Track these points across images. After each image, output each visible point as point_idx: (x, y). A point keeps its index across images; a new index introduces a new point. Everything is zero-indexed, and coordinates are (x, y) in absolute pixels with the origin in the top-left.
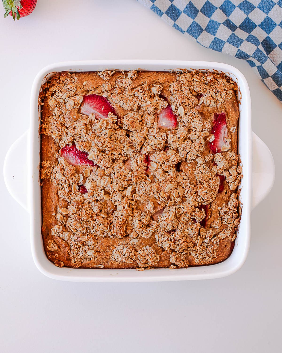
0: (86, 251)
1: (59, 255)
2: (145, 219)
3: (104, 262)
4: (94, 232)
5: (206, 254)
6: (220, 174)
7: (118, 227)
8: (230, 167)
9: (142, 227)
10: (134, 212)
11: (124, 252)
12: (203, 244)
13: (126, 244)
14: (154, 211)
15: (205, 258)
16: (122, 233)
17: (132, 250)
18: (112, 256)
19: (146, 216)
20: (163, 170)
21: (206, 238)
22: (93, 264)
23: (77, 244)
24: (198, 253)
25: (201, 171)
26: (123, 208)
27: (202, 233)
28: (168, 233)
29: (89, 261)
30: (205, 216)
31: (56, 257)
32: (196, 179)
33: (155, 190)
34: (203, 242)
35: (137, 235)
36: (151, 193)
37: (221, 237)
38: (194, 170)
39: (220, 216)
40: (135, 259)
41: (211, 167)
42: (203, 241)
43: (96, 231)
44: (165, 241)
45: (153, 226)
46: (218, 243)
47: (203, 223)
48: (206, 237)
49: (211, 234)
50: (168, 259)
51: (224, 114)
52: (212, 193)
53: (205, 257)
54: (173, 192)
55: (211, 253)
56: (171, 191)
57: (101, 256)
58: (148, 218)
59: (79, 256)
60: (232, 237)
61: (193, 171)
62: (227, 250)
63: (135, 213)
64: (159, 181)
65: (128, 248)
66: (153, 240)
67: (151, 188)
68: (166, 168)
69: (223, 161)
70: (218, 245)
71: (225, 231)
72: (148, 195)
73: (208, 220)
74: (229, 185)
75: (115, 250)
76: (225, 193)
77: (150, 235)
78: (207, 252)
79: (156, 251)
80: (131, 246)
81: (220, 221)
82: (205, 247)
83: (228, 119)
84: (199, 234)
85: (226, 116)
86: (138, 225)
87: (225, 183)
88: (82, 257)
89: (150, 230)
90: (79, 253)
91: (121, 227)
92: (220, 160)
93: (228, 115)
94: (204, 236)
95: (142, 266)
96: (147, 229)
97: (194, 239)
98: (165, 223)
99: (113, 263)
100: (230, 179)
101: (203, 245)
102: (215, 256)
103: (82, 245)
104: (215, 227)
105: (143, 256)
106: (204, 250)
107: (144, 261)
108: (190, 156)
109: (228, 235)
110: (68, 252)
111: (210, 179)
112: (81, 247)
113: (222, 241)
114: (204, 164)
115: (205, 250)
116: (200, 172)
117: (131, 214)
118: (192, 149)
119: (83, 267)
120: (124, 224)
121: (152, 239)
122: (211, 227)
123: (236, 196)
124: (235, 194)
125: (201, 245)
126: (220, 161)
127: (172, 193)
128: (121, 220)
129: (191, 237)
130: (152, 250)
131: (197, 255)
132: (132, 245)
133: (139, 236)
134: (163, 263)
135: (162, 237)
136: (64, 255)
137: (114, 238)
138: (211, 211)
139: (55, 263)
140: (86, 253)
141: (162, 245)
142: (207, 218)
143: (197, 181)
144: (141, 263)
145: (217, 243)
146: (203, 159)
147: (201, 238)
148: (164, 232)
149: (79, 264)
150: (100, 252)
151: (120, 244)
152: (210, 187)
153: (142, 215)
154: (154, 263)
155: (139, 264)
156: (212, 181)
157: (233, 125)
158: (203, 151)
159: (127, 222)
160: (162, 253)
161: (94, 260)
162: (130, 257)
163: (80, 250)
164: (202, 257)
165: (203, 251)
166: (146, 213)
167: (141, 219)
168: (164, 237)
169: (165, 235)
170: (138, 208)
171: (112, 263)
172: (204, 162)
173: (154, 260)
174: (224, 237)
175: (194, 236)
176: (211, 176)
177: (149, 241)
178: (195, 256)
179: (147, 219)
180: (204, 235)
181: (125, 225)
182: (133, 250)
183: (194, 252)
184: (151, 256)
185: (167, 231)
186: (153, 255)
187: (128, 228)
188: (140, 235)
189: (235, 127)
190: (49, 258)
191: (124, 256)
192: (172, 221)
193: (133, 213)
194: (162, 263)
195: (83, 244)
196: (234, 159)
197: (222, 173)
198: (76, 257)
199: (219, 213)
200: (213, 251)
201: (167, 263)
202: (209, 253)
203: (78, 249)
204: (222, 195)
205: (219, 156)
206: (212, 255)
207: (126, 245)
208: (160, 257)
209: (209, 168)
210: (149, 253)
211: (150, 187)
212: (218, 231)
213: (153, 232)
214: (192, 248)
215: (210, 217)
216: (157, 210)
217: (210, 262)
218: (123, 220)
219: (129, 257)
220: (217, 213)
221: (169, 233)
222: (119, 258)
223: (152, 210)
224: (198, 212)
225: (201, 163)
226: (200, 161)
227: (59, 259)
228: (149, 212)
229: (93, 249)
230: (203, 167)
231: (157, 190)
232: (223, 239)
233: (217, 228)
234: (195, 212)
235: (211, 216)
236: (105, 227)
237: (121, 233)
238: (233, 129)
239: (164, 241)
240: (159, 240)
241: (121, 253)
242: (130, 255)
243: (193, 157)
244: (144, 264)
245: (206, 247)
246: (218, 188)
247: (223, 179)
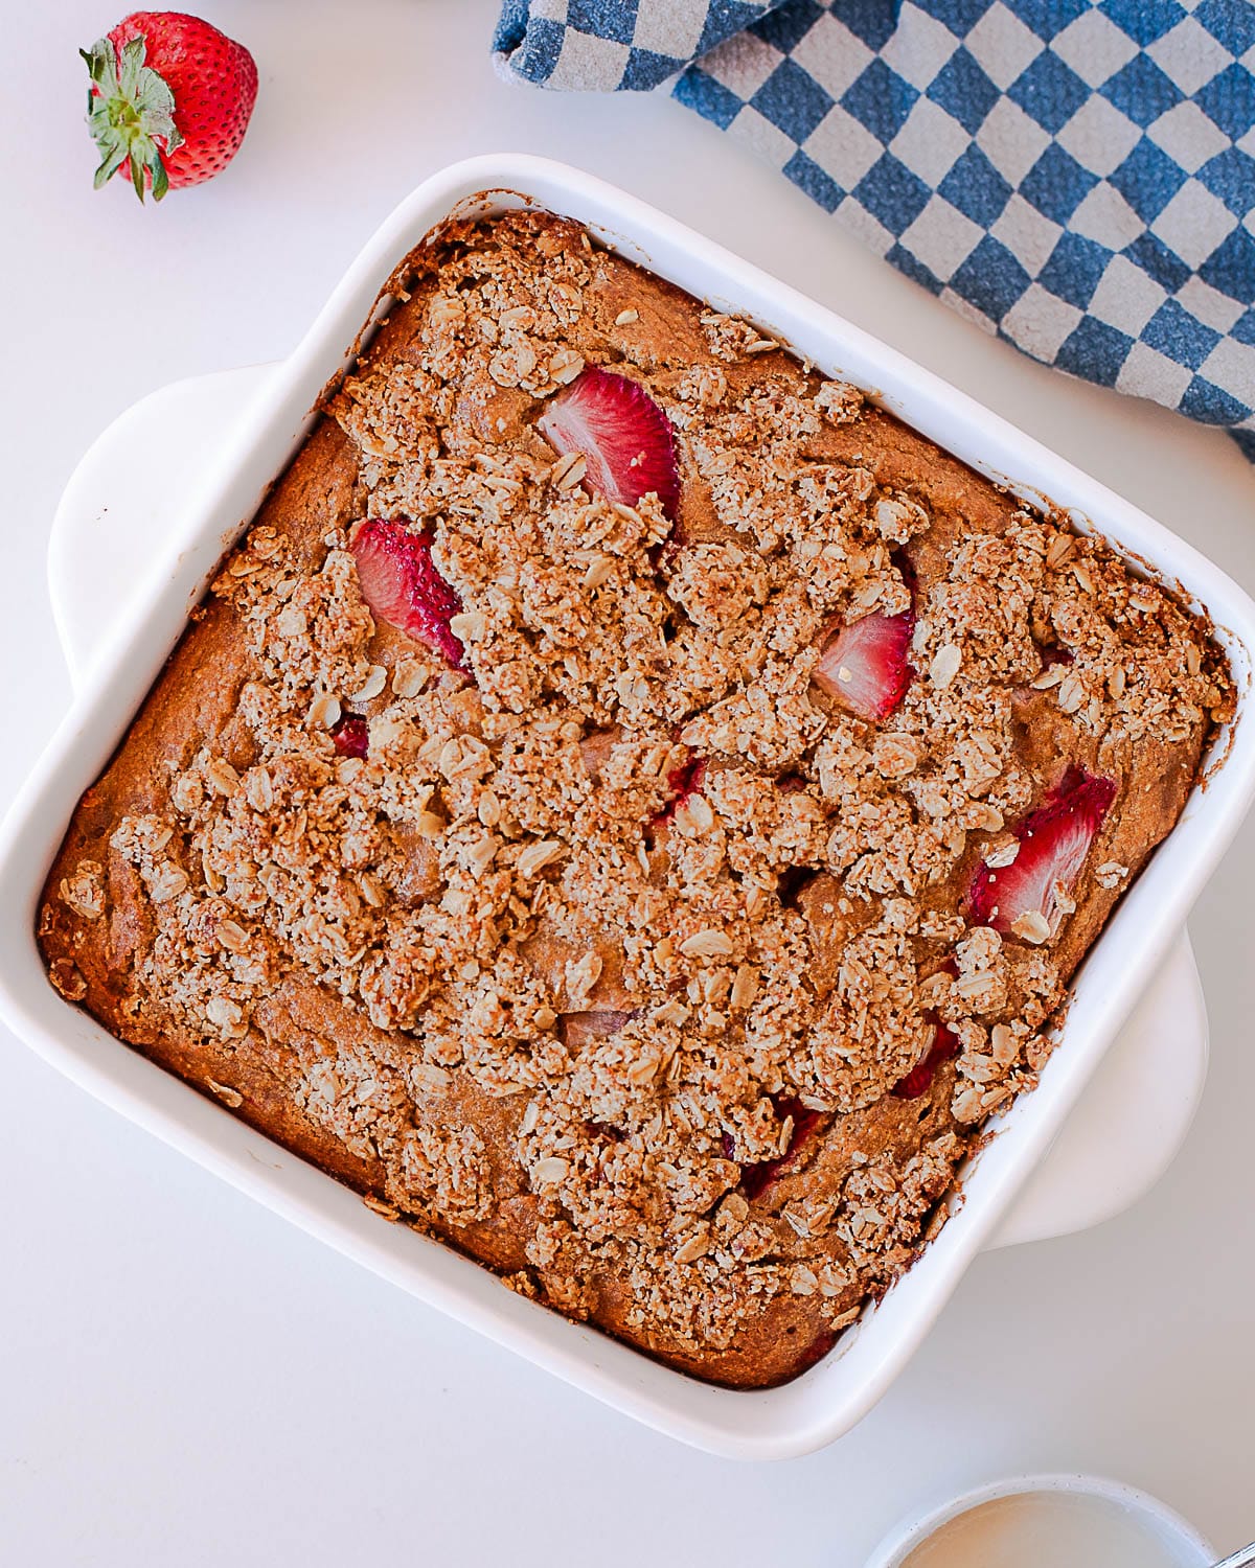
0: (208, 992)
1: (90, 942)
2: (530, 1014)
3: (253, 1088)
4: (289, 935)
5: (688, 1314)
6: (948, 1021)
7: (402, 975)
8: (1005, 1020)
9: (499, 1035)
10: (503, 954)
11: (362, 1096)
12: (700, 1264)
13: (389, 1067)
14: (586, 1002)
15: (677, 1327)
16: (402, 1008)
17: (400, 1106)
18: (301, 1081)
19: (540, 1001)
20: (726, 858)
21: (729, 1248)
22: (204, 1065)
23: (190, 944)
24: (661, 1290)
25: (875, 959)
26: (467, 907)
27: (724, 1216)
28: (587, 1128)
29: (196, 1043)
30: (783, 1153)
31: (72, 943)
32: (837, 979)
33: (641, 918)
34: (707, 1256)
35: (458, 1057)
36: (621, 921)
37: (793, 1282)
38: (851, 935)
39: (841, 1190)
40: (388, 1151)
41: (925, 969)
42: (711, 1253)
43: (300, 936)
44: (554, 1154)
45: (545, 1064)
46: (767, 1301)
47: (756, 1179)
48: (735, 1242)
49: (762, 1243)
50: (522, 1239)
51: (1111, 785)
52: (868, 1079)
53: (679, 1322)
54: (712, 974)
55: (712, 1324)
56: (707, 961)
57: (258, 1054)
58: (545, 1015)
59: (167, 995)
60: (842, 1310)
61: (847, 937)
62: (785, 1350)
63: (505, 961)
64: (684, 893)
65: (386, 1086)
66: (507, 1117)
67: (633, 898)
68: (742, 858)
69: (991, 974)
70: (764, 1308)
71: (827, 1268)
72: (602, 920)
73: (782, 1177)
74: (958, 1088)
75: (327, 1065)
76: (919, 1111)
77: (512, 1089)
78: (696, 1308)
79: (496, 1171)
80: (406, 1088)
81: (830, 1215)
82: (703, 1282)
83: (1115, 820)
84: (710, 1215)
85: (1115, 801)
86: (488, 1017)
87: (946, 1069)
88: (175, 1010)
89: (523, 1072)
90: (176, 983)
91: (410, 984)
92: (983, 965)
93: (1123, 802)
94: (726, 1235)
95: (400, 1199)
96: (512, 1055)
97: (679, 1222)
98: (603, 1078)
99: (287, 1110)
100: (974, 1066)
101: (700, 1268)
102: (722, 1343)
103: (209, 960)
104: (794, 1227)
105: (425, 1160)
106: (691, 1288)
107: (417, 1185)
108: (871, 872)
109: (828, 1292)
110: (133, 951)
111: (895, 1014)
112: (199, 966)
113: (785, 1300)
114: (906, 935)
115: (695, 1294)
116: (870, 962)
117: (484, 956)
118: (898, 846)
119: (157, 1054)
120: (431, 978)
121: (509, 1112)
122: (775, 1215)
123: (958, 1152)
124: (959, 1143)
125: (692, 1264)
126: (977, 968)
127: (702, 973)
128: (430, 954)
129: (671, 1203)
130: (481, 1160)
131: (651, 1292)
132: (410, 1087)
133: (463, 1068)
134: (491, 1241)
135: (555, 1128)
136: (108, 956)
137: (355, 1010)
138: (818, 1150)
139: (53, 966)
140: (205, 1002)
141: (532, 1161)
142: (783, 1169)
143: (836, 988)
144: (402, 1182)
145: (762, 1294)
146: (915, 917)
147: (710, 1232)
148: (575, 1112)
149: (147, 1031)
150: (261, 1034)
151: (364, 1050)
152: (873, 1048)
153: (527, 985)
154: (454, 1219)
155: (392, 1186)
156: (897, 1029)
157: (1119, 856)
158: (935, 885)
159: (447, 976)
160: (513, 1196)
161: (219, 1053)
162: (370, 1130)
163: (189, 975)
164: (663, 1315)
165: (684, 1291)
166: (550, 988)
167: (513, 998)
168: (559, 1134)
169: (571, 1128)
170: (528, 947)
171: (283, 1112)
172: (913, 931)
173: (464, 1203)
174: (808, 1292)
175: (687, 1208)
176: (906, 1007)
177: (492, 1112)
178: (639, 1295)
179: (536, 1018)
180: (728, 1228)
181: (433, 987)
182: (402, 1111)
183: (645, 1272)
184: (462, 1178)
185: (589, 1121)
186: (471, 1181)
187: (437, 1005)
188: (471, 1065)
189: (1125, 872)
190: (41, 933)
191: (353, 1110)
192: (633, 1088)
193: (495, 955)
194: (487, 1236)
195: (215, 958)
196: (1038, 996)
197: (958, 1021)
198: (153, 996)
199: (845, 1180)
200: (727, 1318)
201: (507, 1252)
202: (705, 1319)
203: (182, 964)
204: (904, 1112)
205: (985, 944)
206: (713, 1330)
207: (386, 1071)
208: (495, 1206)
209: (918, 966)
210: (461, 1161)
211: (629, 892)
212: (798, 1250)
213: (531, 1086)
214: (648, 1251)
215: (799, 1168)
216: (600, 1006)
217: (685, 1356)
218: (439, 958)
219: (368, 1126)
220: (839, 1170)
221: (592, 1129)
222: (325, 1109)
223: (581, 993)
224: (765, 1117)
225: (897, 927)
226: (896, 914)
227: (81, 961)
228: (563, 993)
229: (241, 1004)
230: (897, 948)
231: (651, 922)
232: (797, 1296)
233: (802, 1233)
234: (750, 1108)
235: (804, 1170)
236: (346, 945)
237: (394, 1009)
238: (1110, 874)
239: (549, 1151)
240: (534, 1133)
241: (344, 1093)
242: (375, 1123)
243: (880, 881)
244: (415, 1196)
245: (709, 1285)
246: (904, 1069)
247: (947, 1048)
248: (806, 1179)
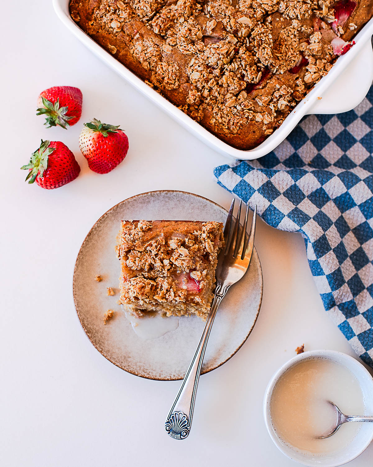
0: (113, 19)
1: (83, 6)
3: (120, 47)
4: (136, 7)
5: (227, 121)
6: (305, 56)
7: (164, 18)
8: (321, 59)
9: (187, 37)
10: (191, 17)
11: (148, 51)
12: (232, 108)
13: (157, 44)
14: (211, 32)
15: (224, 125)
16: (162, 27)
17: (158, 55)
18: (133, 46)
19: (199, 30)
20: (252, 4)
21: (240, 105)
22: (108, 40)
23: (109, 6)
24: (221, 114)
25: (288, 33)
26: (183, 3)
27: (240, 96)
28: (206, 67)
29: (107, 34)
30: (257, 82)
31: (78, 6)
32: (278, 37)
33: (228, 13)
34: (234, 106)
35: (175, 43)
36: (223, 13)
37: (256, 117)
38: (283, 27)
39: (272, 95)
40: (153, 67)
41: (301, 41)
42: (235, 106)
43: (138, 7)
44: (197, 71)
45: (198, 46)
46: (249, 121)
47: (250, 88)
48: (242, 103)
49: (249, 104)
50: (185, 95)
51: (355, 3)
52: (283, 64)
53: (224, 123)
54: (245, 29)
55: (233, 125)
56: (244, 25)
57: (123, 38)
58: (200, 34)
59: (101, 20)
60: (268, 128)
61: (282, 27)
62: (251, 137)
63: (191, 19)
64: (240, 9)
65: (155, 49)
66: (186, 61)
67: (227, 8)
68: (256, 4)
69: (318, 44)
70: (247, 123)
71: (266, 115)
72: (218, 12)
73: (257, 89)
74: (307, 73)
75: (140, 42)
76: (295, 78)
77: (188, 53)
78: (229, 120)
79: (181, 76)
80: (160, 51)
81: (268, 101)
82: (232, 113)
83: (355, 13)
84: (237, 96)
85: (355, 8)
86: (185, 31)
87: (304, 68)
88: (103, 24)
89: (192, 49)
90: (104, 17)
91: (166, 21)
92: (317, 41)
93: (358, 9)
94: (240, 102)
95: (155, 81)
96: (190, 44)
97: (229, 95)
98: (213, 51)
99: (128, 54)
100: (311, 68)
101: (232, 109)
102: (235, 132)
103: (114, 11)
104: (259, 103)
105: (163, 70)
106: (229, 114)
107: (160, 77)
108: (290, 11)
109: (266, 122)
110: (94, 8)
111: (292, 49)
112: (111, 12)
113: (254, 122)
114: (297, 30)
115: (230, 116)
116: (287, 34)
117: (186, 16)
118: (298, 6)
119: (95, 38)
120: (171, 21)
121: (187, 60)
122: (254, 99)
123: (304, 91)
124: (304, 89)
125: (230, 108)
126: (315, 42)
127: (242, 28)
128: (172, 14)
129: (227, 90)
130: (177, 72)
131: (218, 114)
132: (161, 50)
133: (176, 46)
134: (177, 96)
135: (198, 64)
136: (87, 9)
137: (150, 29)
138: (267, 83)
139: (72, 12)
140: (111, 22)
141: (191, 74)
142: (257, 87)
143: (278, 39)
144: (156, 77)
145: (247, 118)
146: (300, 26)
147: (236, 100)
148: (204, 61)
149: (94, 30)
150: (124, 32)
151: (151, 39)
152: (286, 56)
153: (196, 26)
154: (168, 87)
155: (153, 78)
156: (292, 52)
157: (355, 22)
158: (306, 19)
159: (175, 21)
160: (185, 83)
161: (113, 37)
162: (149, 59)
163: (108, 14)
164: (220, 121)
165: (227, 115)
166: (202, 28)
167: (192, 28)
168: (199, 66)
169: (202, 65)
170: (198, 17)
171: (127, 55)
172: (299, 29)
173: (171, 82)
174: (260, 121)
175: (232, 91)
176: (295, 48)
177: (182, 59)
178: (215, 115)
179: (197, 34)
180: (241, 100)
181: (171, 23)
182: (158, 57)
183: (217, 108)
184: (172, 75)
185: (207, 64)
186: (174, 76)
187: (172, 29)
188: (178, 46)
189: (356, 27)
190: (71, 5)
191: (145, 54)
192: (221, 55)
193: (189, 17)
194: (176, 94)
195: (115, 10)
196: (330, 54)
197: (308, 56)
198: (97, 21)
199: (274, 93)
200: (237, 123)
201: (181, 99)
202: (231, 123)
203: (106, 11)
204: (291, 76)
205: (318, 35)
206: (233, 126)
207: (156, 46)
208: (179, 86)
209: (299, 39)
210: (172, 70)
211: (226, 6)
212: (259, 109)
213: (194, 53)
214: (219, 103)
215: (261, 87)
216: (215, 34)
217: (224, 135)
218: (174, 15)
219: (149, 58)
220: (272, 89)
221: (208, 67)
222: (138, 54)
223: (210, 29)
224: (254, 69)
225: (295, 27)
226: (295, 23)
227: (80, 11)
228: (205, 30)
229: (120, 23)
230: (294, 32)
231: (230, 14)
232: (257, 122)
233: (260, 104)
234: (251, 67)
236: (150, 10)
237: (160, 26)
238: (353, 26)
239: (196, 70)
240: (192, 65)
241: (144, 49)
242: (151, 58)
243: (292, 14)
244: (159, 81)
245: (234, 115)
246: (293, 65)
247: (305, 63)
248: (263, 90)
